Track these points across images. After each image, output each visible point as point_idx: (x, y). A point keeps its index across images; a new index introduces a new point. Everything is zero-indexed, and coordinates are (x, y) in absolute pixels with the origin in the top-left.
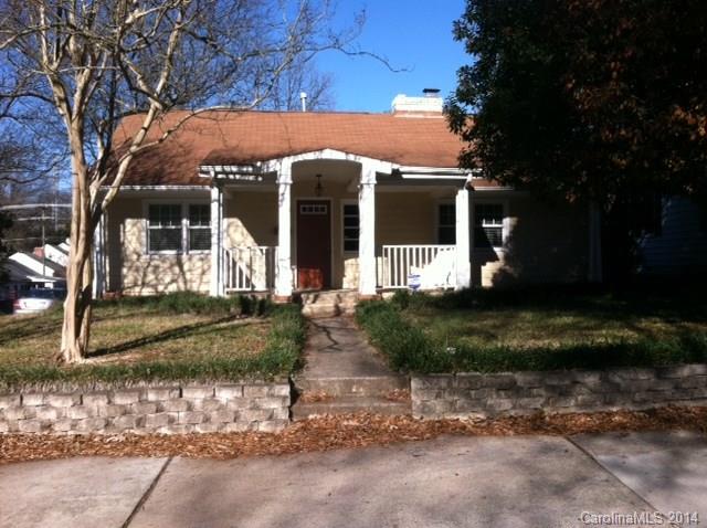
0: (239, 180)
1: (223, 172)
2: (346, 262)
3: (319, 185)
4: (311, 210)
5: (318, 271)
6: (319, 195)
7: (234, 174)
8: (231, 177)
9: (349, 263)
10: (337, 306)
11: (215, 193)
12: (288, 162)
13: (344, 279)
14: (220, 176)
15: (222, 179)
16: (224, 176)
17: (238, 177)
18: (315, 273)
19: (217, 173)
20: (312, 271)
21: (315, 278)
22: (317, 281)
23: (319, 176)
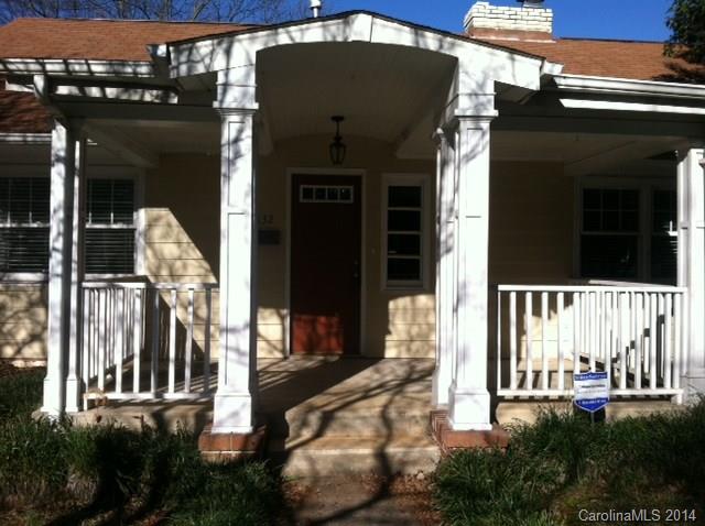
0: (116, 101)
1: (70, 78)
2: (392, 305)
3: (338, 138)
4: (321, 194)
5: (335, 320)
6: (337, 162)
7: (102, 83)
8: (95, 92)
9: (398, 306)
10: (381, 456)
11: (58, 138)
12: (246, 49)
13: (388, 338)
14: (63, 90)
15: (68, 97)
16: (74, 90)
17: (111, 92)
18: (329, 326)
19: (52, 81)
20: (323, 319)
21: (329, 334)
22: (334, 342)
23: (338, 119)
